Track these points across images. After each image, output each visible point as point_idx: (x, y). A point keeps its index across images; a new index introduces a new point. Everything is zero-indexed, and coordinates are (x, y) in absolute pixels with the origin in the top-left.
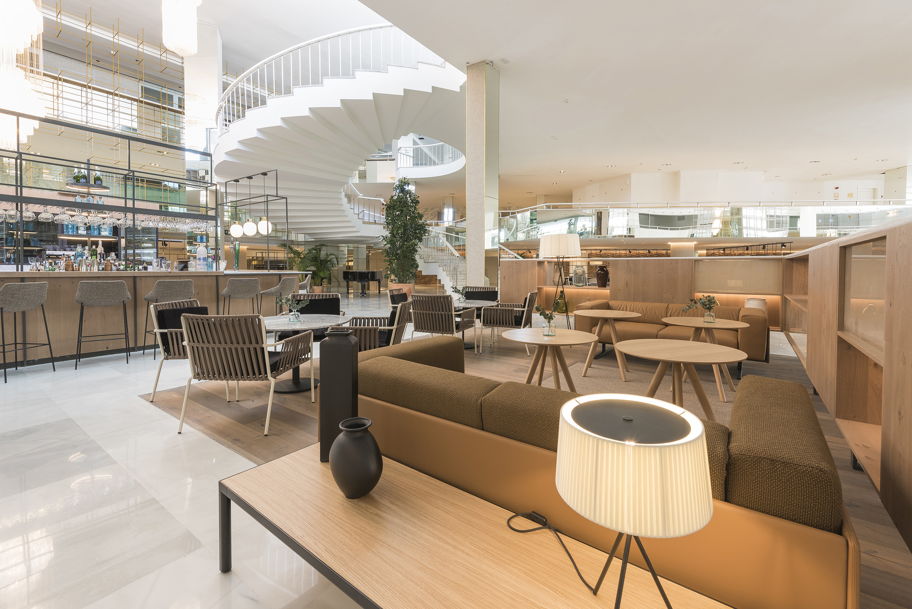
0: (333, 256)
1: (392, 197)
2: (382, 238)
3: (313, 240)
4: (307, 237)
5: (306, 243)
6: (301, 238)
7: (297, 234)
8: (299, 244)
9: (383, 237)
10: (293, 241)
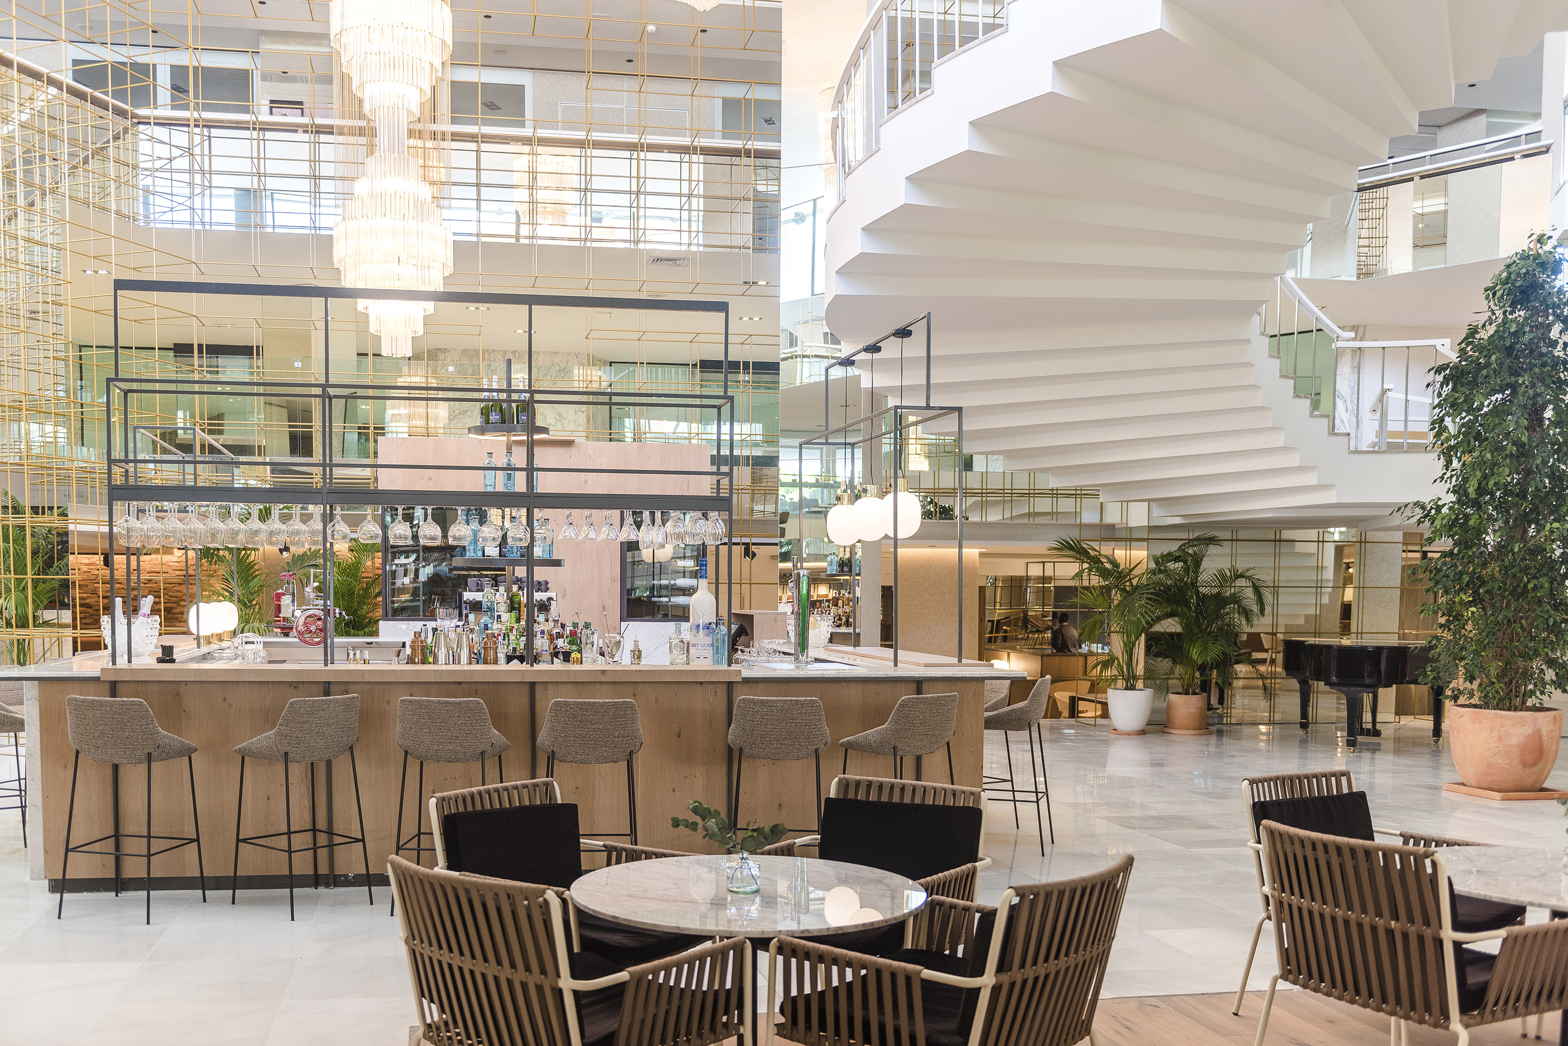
0: (1241, 582)
1: (1473, 331)
2: (1419, 513)
3: (1178, 521)
4: (1157, 512)
5: (1153, 533)
6: (1138, 517)
7: (1127, 502)
8: (1128, 537)
9: (1423, 507)
10: (1112, 527)
